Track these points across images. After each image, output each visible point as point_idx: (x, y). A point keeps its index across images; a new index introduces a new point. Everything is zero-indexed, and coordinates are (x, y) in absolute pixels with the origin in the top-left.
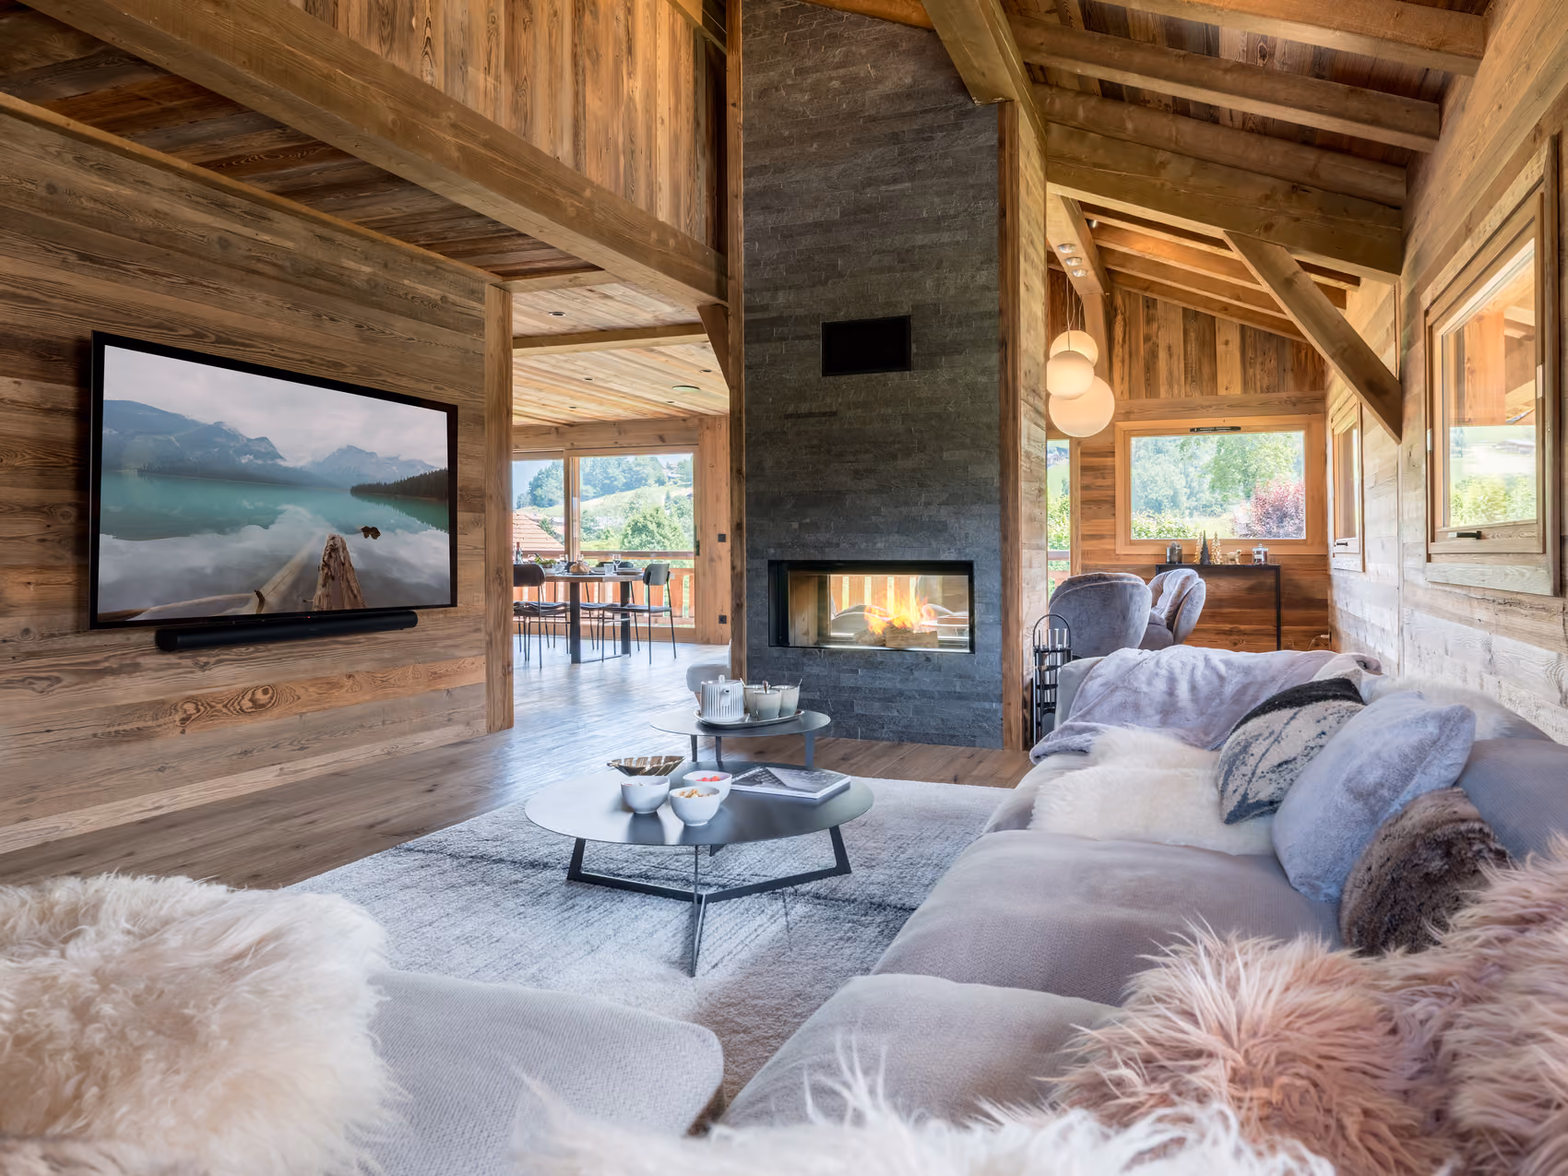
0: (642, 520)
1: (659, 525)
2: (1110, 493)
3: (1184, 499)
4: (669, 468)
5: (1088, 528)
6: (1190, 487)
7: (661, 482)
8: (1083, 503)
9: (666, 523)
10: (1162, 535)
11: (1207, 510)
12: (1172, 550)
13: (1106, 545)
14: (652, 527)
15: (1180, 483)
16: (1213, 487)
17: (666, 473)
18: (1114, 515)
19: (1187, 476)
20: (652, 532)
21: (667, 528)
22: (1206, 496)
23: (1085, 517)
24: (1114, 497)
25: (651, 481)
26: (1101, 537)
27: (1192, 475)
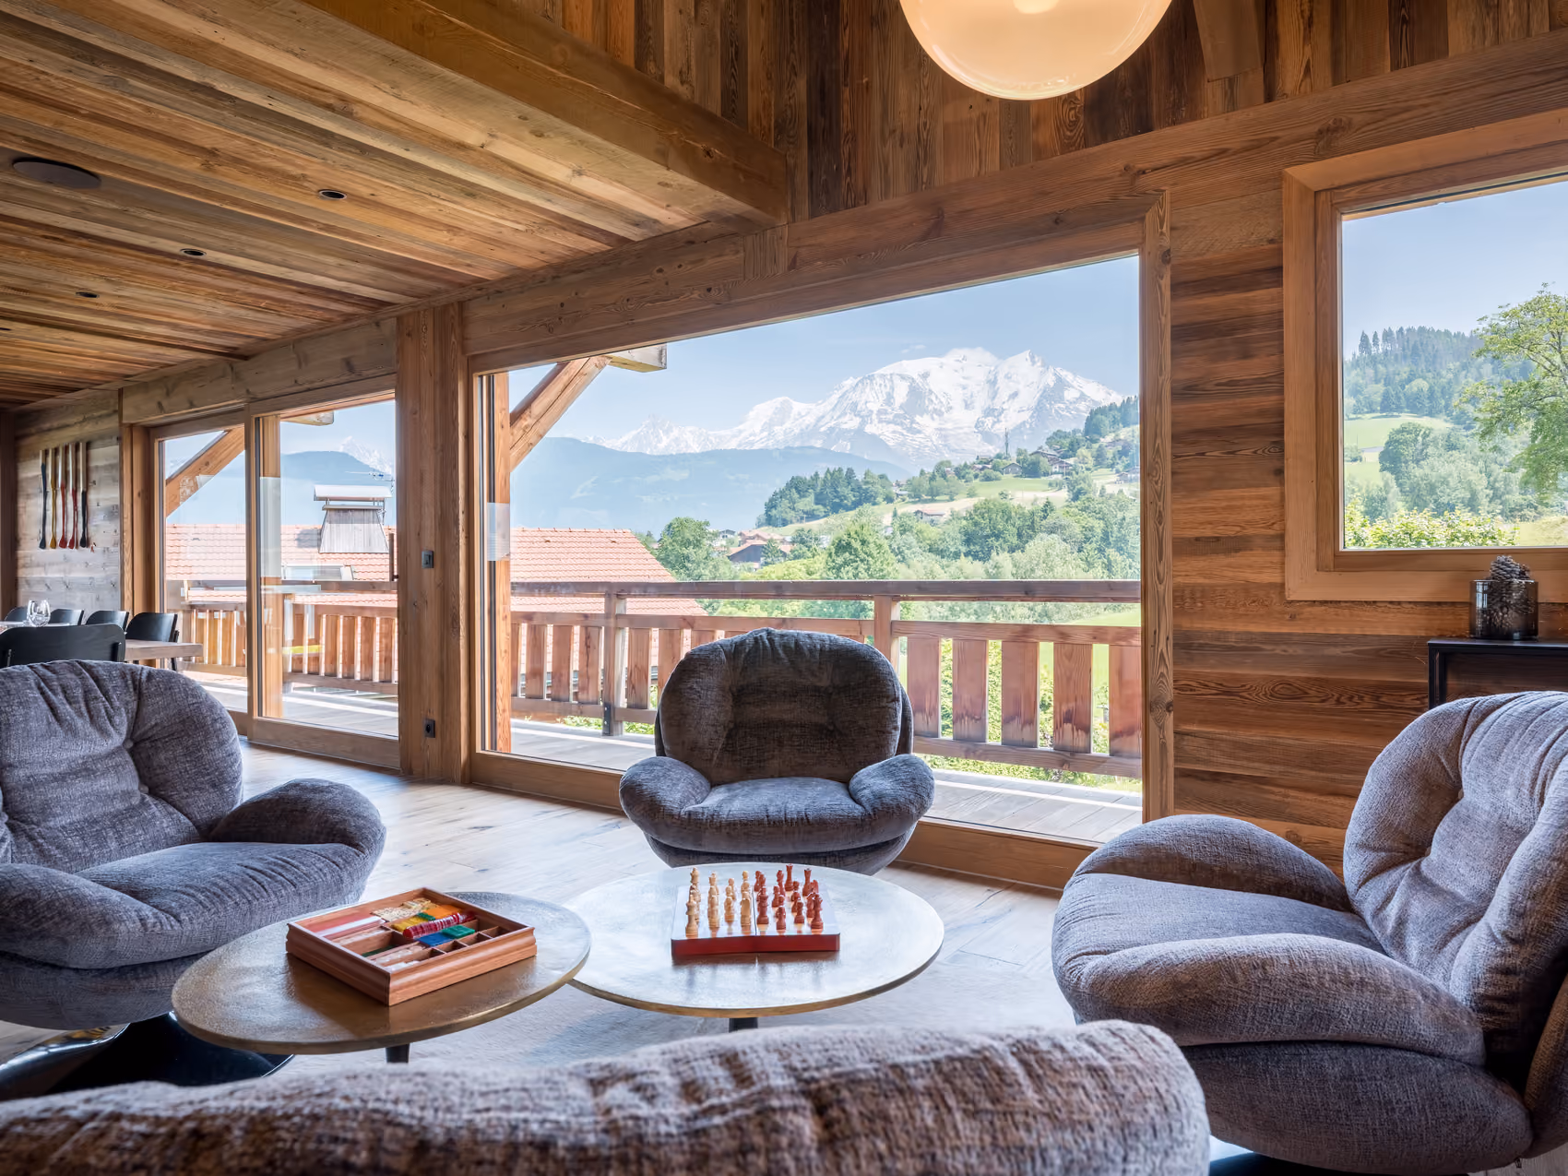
0: (845, 537)
1: (864, 542)
2: (1269, 401)
3: (1485, 501)
4: (898, 485)
5: (1194, 516)
6: (1493, 488)
7: (889, 499)
8: (1176, 438)
9: (871, 540)
10: (1456, 543)
11: (1511, 513)
12: (1497, 590)
13: (1254, 569)
14: (856, 545)
15: (1481, 484)
16: (1526, 483)
17: (895, 490)
18: (1279, 472)
19: (1489, 475)
20: (856, 550)
21: (872, 545)
22: (1515, 497)
23: (1182, 484)
24: (1281, 413)
25: (879, 499)
26: (1235, 545)
27: (1495, 474)
